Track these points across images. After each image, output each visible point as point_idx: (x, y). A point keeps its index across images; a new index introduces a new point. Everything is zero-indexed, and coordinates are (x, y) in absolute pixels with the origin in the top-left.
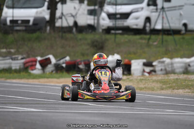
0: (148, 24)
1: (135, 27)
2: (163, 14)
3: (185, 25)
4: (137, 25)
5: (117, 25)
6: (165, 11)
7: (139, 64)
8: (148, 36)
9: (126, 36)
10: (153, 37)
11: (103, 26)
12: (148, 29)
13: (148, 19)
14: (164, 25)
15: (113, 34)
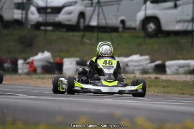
0: (82, 21)
1: (67, 23)
2: (99, 9)
3: (123, 22)
4: (69, 21)
5: (48, 21)
6: (101, 6)
7: (71, 63)
8: (82, 34)
9: (57, 33)
10: (88, 34)
11: (32, 21)
12: (82, 25)
13: (82, 15)
14: (100, 21)
15: (43, 30)
